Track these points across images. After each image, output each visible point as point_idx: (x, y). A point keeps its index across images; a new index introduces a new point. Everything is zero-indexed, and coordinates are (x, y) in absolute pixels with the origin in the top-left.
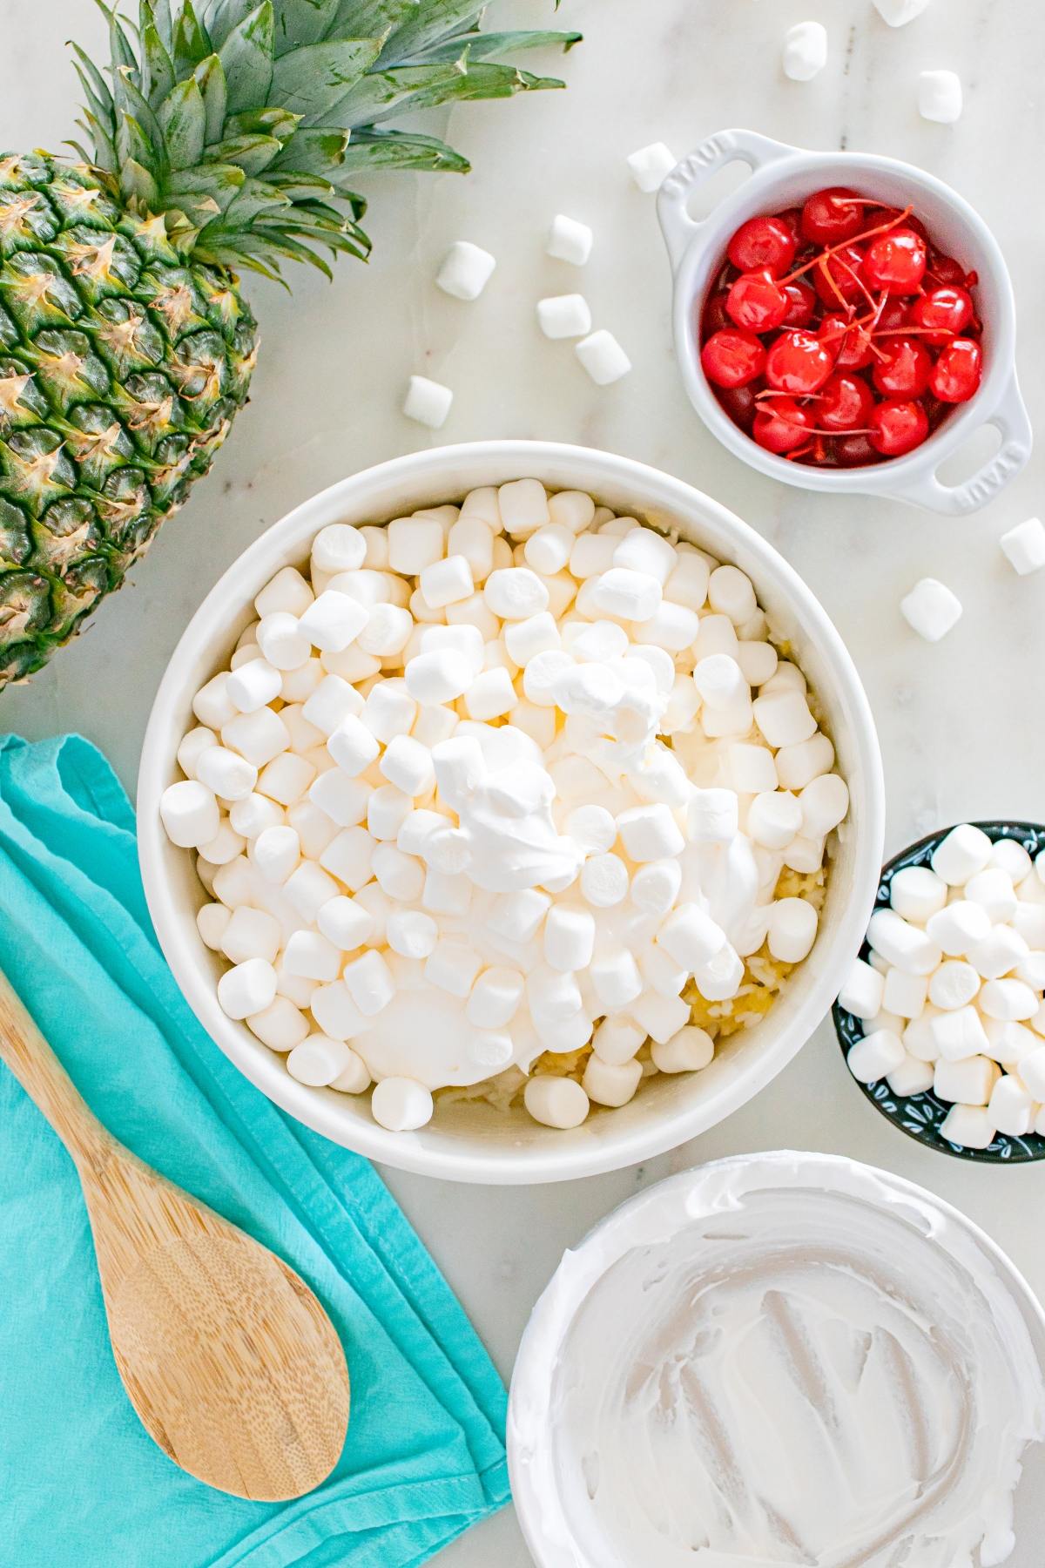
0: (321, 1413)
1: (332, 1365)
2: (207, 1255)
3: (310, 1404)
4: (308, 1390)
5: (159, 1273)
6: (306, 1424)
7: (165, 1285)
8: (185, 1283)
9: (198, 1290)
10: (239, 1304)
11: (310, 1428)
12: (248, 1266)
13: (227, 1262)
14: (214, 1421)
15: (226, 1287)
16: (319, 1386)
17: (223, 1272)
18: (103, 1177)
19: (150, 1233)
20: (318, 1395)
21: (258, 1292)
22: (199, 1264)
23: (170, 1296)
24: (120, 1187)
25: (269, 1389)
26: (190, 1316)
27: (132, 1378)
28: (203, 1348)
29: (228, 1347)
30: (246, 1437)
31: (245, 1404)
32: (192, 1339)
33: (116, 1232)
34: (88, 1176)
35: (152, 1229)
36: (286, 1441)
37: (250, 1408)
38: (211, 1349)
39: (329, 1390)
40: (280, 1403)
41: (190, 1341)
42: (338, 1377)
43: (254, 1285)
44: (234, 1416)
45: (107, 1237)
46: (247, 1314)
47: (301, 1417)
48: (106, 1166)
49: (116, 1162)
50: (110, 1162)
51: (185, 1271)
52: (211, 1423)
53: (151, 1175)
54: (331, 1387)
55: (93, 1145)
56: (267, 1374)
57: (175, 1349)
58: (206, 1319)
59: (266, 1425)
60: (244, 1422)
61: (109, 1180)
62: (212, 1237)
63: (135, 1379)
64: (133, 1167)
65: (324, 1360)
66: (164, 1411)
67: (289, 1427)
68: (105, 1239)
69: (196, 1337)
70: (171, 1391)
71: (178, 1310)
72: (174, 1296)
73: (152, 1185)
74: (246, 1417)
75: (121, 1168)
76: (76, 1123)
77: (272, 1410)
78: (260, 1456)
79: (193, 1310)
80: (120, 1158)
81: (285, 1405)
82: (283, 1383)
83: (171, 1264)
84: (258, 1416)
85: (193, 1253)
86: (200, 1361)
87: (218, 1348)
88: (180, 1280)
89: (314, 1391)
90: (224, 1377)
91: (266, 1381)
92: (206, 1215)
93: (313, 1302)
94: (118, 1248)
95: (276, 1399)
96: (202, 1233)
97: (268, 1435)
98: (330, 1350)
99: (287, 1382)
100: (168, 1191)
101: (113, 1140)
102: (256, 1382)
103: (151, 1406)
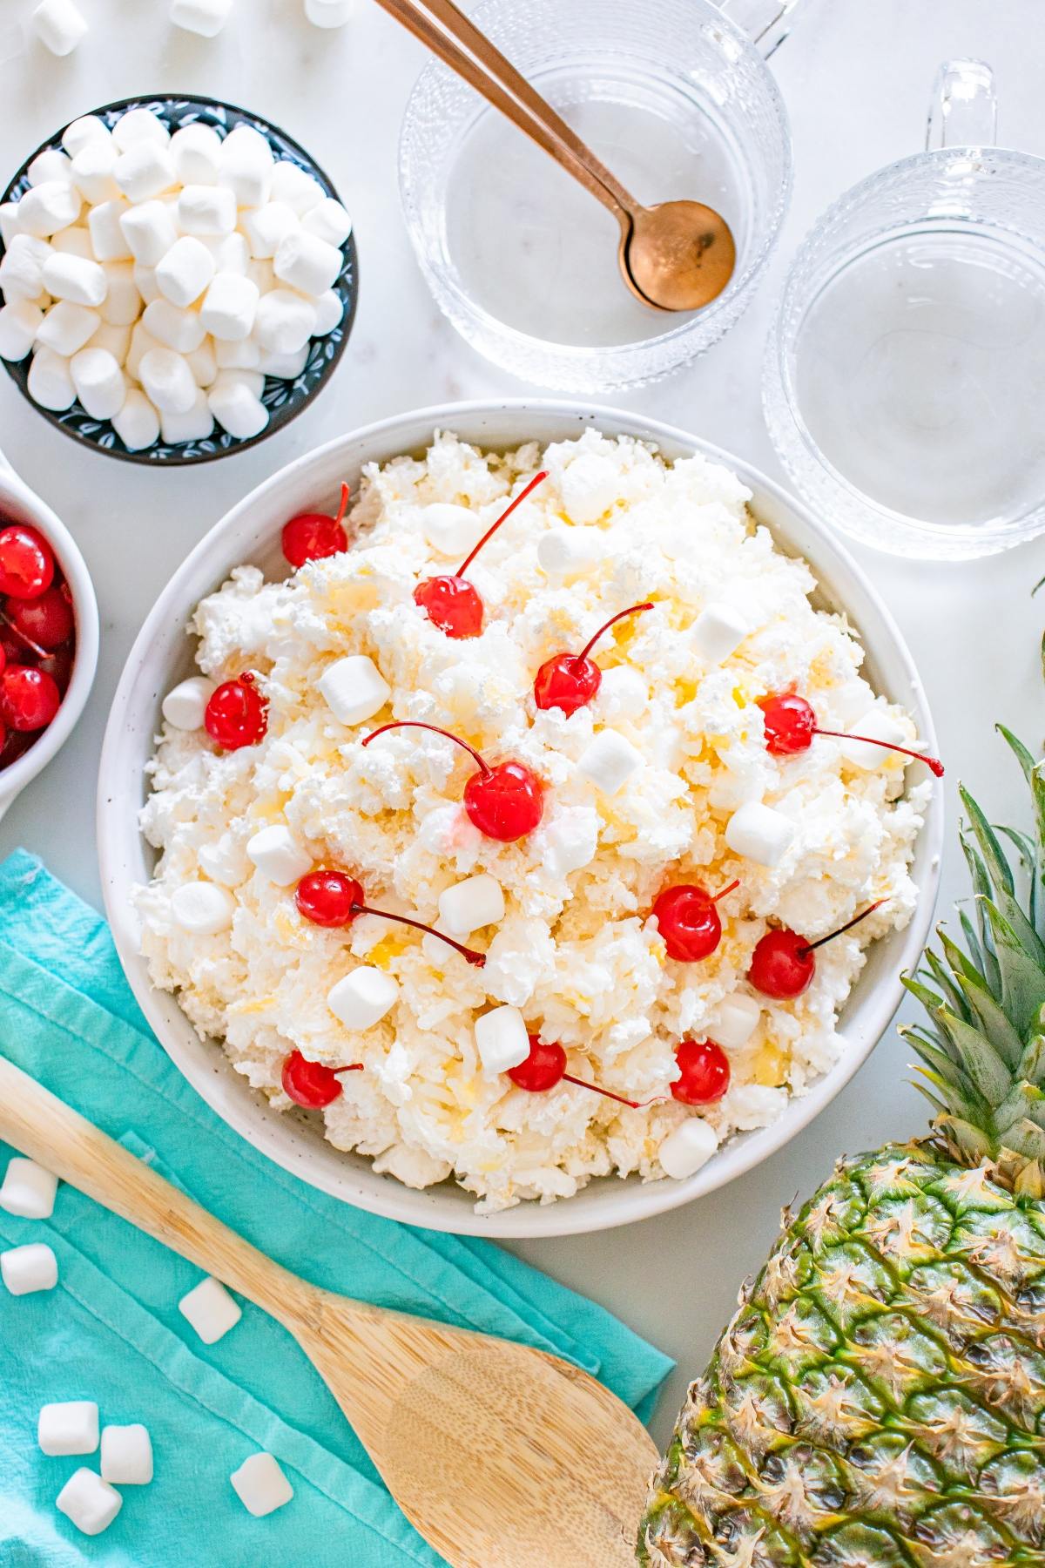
0: (638, 1492)
1: (633, 1438)
2: (459, 1373)
3: (623, 1487)
4: (616, 1473)
5: (417, 1410)
6: (627, 1508)
7: (428, 1419)
8: (448, 1410)
9: (463, 1412)
10: (510, 1411)
11: (632, 1511)
12: (507, 1368)
13: (484, 1373)
14: (529, 1540)
15: (491, 1398)
16: (626, 1465)
17: (483, 1384)
18: (323, 1331)
19: (394, 1372)
20: (628, 1475)
21: (527, 1391)
22: (455, 1385)
23: (437, 1429)
24: (346, 1338)
25: (574, 1486)
26: (464, 1442)
27: (427, 1526)
28: (489, 1469)
29: (515, 1459)
30: (569, 1545)
31: (554, 1510)
32: (476, 1464)
33: (358, 1383)
34: (306, 1336)
35: (394, 1368)
36: (613, 1534)
37: (561, 1513)
38: (499, 1468)
39: (639, 1464)
40: (591, 1497)
41: (474, 1467)
42: (643, 1448)
43: (520, 1386)
44: (549, 1527)
45: (349, 1392)
46: (523, 1418)
47: (619, 1503)
48: (321, 1320)
49: (330, 1311)
50: (324, 1313)
51: (443, 1398)
52: (527, 1544)
53: (372, 1312)
54: (640, 1462)
55: (299, 1303)
56: (567, 1473)
57: (461, 1481)
58: (483, 1438)
59: (585, 1525)
60: (561, 1530)
61: (330, 1333)
62: (460, 1353)
63: (433, 1527)
64: (351, 1311)
65: (621, 1437)
66: (474, 1548)
67: (610, 1518)
68: (348, 1395)
69: (479, 1461)
70: (473, 1525)
71: (449, 1440)
72: (442, 1428)
73: (377, 1322)
74: (562, 1524)
75: (338, 1316)
76: (274, 1287)
77: (586, 1507)
78: (591, 1558)
79: (465, 1433)
80: (333, 1307)
81: (596, 1497)
82: (586, 1475)
83: (426, 1396)
84: (573, 1519)
85: (446, 1377)
86: (491, 1483)
87: (506, 1464)
88: (442, 1408)
89: (623, 1473)
90: (522, 1491)
91: (569, 1479)
92: (445, 1333)
93: (589, 1382)
94: (364, 1400)
95: (585, 1494)
96: (447, 1352)
97: (591, 1534)
98: (624, 1423)
99: (589, 1471)
100: (394, 1321)
101: (319, 1291)
102: (559, 1485)
103: (459, 1549)
